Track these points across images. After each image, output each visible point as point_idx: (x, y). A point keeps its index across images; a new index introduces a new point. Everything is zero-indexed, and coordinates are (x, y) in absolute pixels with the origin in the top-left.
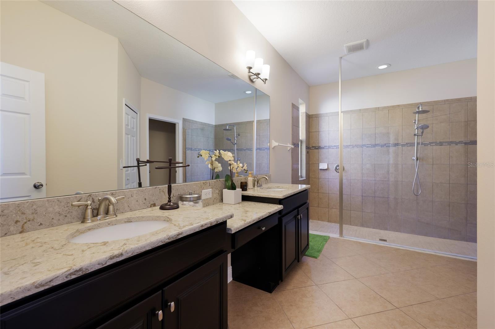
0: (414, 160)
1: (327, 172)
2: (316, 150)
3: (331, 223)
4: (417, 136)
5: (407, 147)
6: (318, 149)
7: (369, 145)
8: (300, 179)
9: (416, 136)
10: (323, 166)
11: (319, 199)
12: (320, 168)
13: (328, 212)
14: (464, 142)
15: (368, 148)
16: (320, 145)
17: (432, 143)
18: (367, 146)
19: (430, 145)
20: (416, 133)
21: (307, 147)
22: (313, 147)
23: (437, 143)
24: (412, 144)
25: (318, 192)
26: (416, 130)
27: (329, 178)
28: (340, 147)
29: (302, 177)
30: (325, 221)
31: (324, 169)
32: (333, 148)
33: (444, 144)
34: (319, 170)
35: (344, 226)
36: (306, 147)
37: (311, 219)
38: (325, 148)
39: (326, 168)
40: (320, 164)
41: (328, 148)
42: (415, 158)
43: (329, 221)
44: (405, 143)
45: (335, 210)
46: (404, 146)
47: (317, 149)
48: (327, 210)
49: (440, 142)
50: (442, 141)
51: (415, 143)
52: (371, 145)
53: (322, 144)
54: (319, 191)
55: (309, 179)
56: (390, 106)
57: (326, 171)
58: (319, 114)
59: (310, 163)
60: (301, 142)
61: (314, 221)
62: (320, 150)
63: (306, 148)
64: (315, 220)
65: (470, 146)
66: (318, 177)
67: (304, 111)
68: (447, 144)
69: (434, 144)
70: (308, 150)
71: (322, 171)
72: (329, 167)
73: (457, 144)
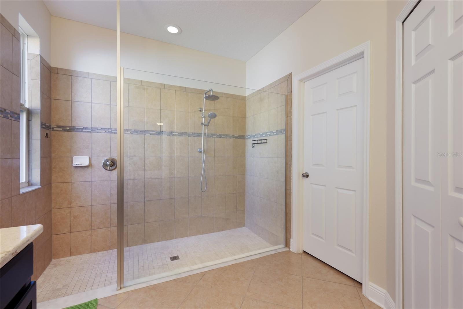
0: (202, 152)
1: (89, 170)
2: (66, 133)
3: (95, 254)
4: (205, 125)
5: (194, 137)
6: (71, 131)
7: (153, 131)
8: (22, 191)
9: (203, 126)
10: (81, 160)
11: (72, 218)
12: (75, 164)
13: (89, 237)
14: (235, 135)
15: (151, 136)
16: (74, 124)
17: (214, 134)
18: (151, 132)
19: (212, 137)
20: (203, 122)
21: (45, 125)
22: (59, 127)
23: (217, 135)
24: (199, 135)
25: (70, 206)
26: (204, 118)
27: (93, 180)
28: (118, 131)
29: (29, 183)
30: (84, 253)
31: (82, 165)
32: (99, 131)
33: (222, 137)
34: (73, 168)
35: (126, 249)
36: (42, 124)
37: (55, 259)
38: (84, 130)
39: (87, 163)
40: (74, 157)
41: (90, 131)
42: (202, 150)
43: (92, 251)
44: (192, 133)
45: (103, 230)
46: (191, 136)
47: (68, 131)
48: (88, 233)
49: (220, 135)
50: (220, 133)
51: (202, 133)
52: (155, 131)
53: (79, 123)
54: (72, 205)
55: (51, 187)
56: (178, 86)
57: (86, 169)
58: (72, 70)
59: (53, 155)
60: (29, 113)
61: (62, 259)
62: (73, 133)
63: (42, 127)
64: (63, 257)
65: (240, 141)
66: (69, 180)
67: (37, 52)
68: (224, 137)
69: (215, 136)
70: (48, 132)
71: (79, 169)
72: (93, 162)
73: (230, 137)
